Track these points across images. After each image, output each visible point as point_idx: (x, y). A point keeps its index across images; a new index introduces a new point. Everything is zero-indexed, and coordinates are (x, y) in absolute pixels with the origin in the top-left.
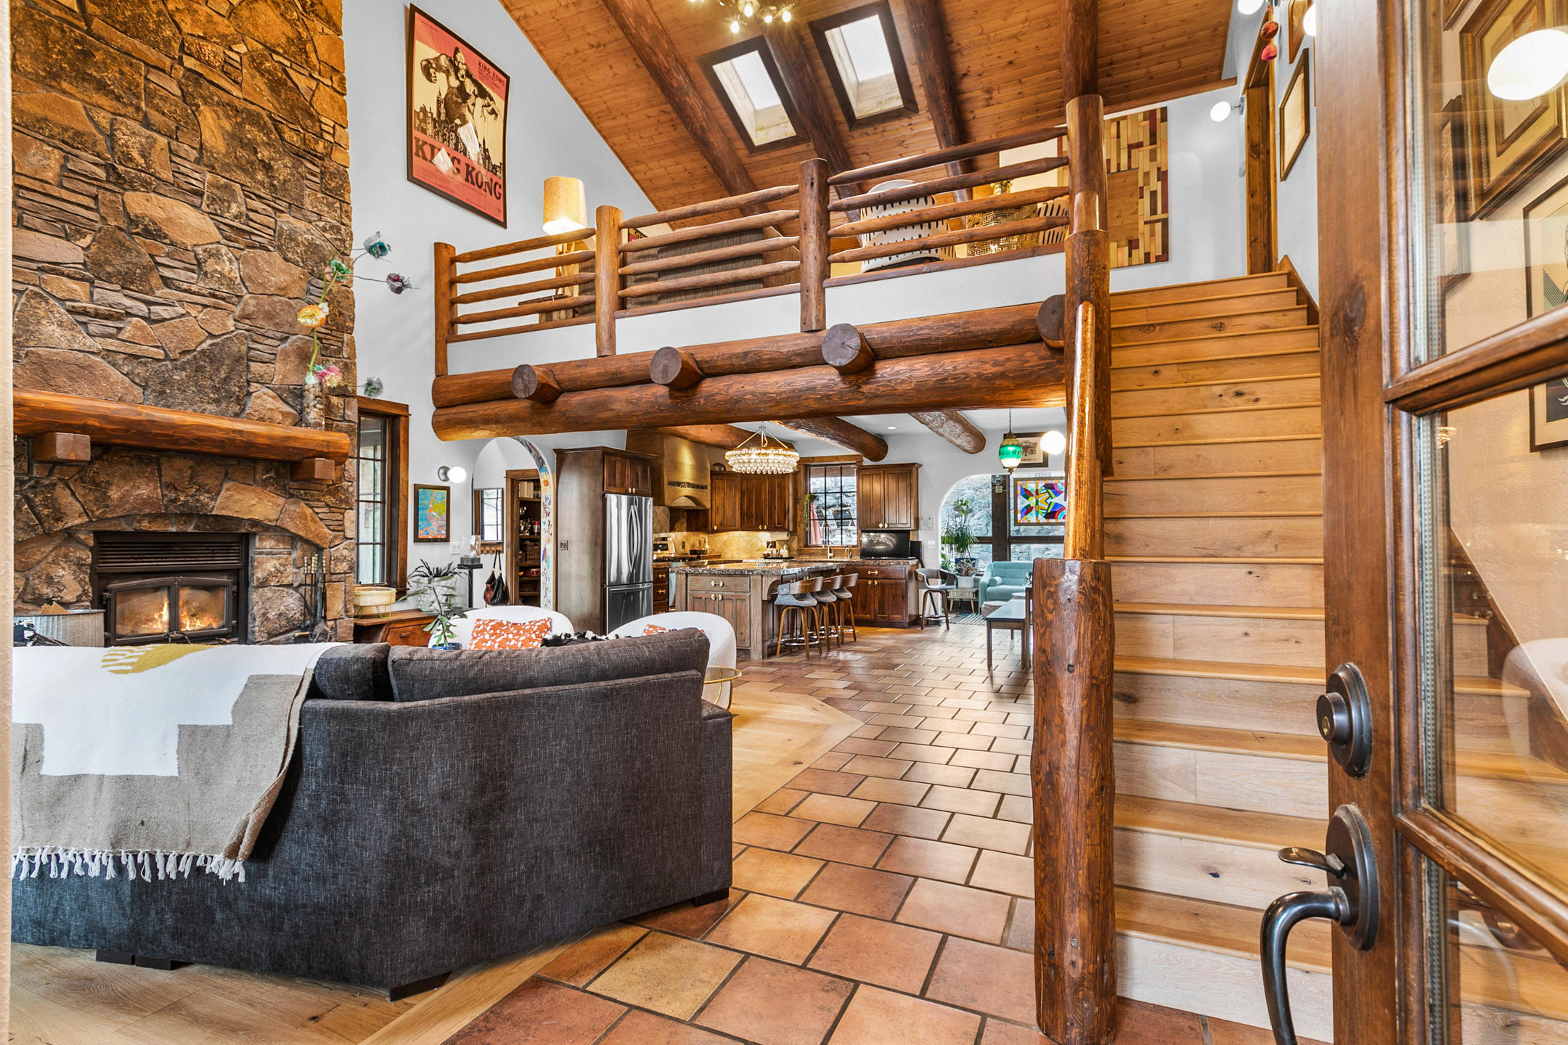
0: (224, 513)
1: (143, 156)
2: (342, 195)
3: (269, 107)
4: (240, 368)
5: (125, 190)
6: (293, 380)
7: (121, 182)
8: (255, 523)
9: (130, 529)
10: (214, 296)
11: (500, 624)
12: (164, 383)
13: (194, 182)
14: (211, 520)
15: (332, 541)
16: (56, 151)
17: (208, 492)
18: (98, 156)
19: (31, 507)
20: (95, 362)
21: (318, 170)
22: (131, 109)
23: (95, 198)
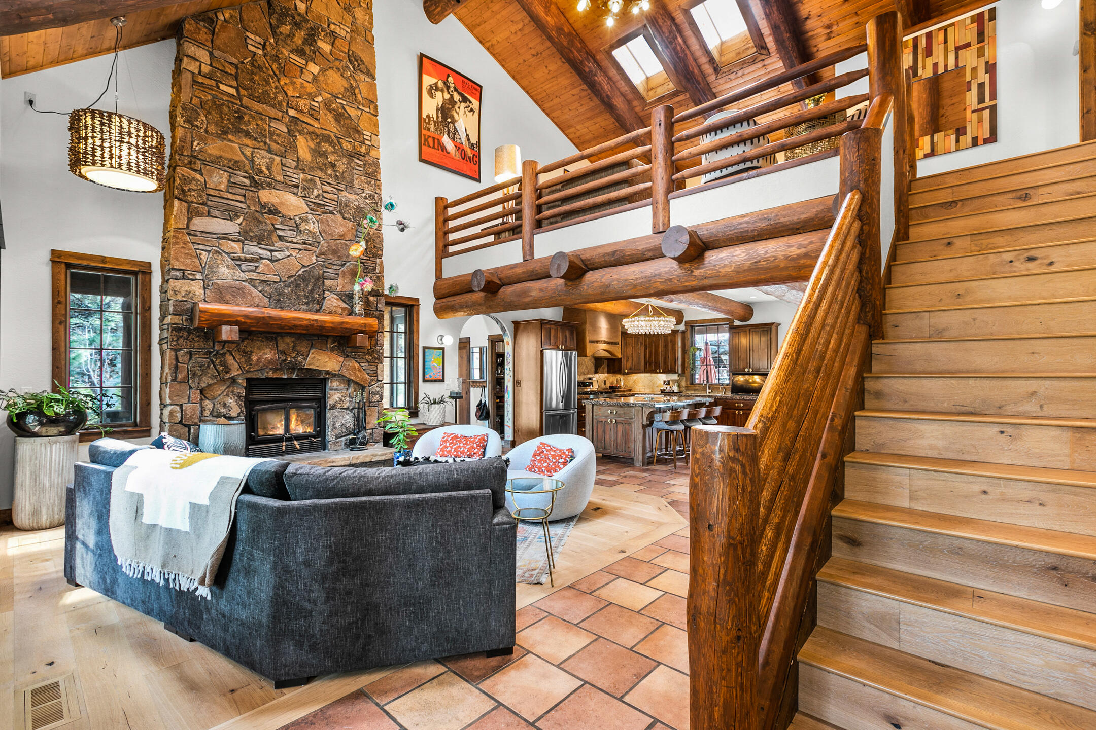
0: (311, 367)
1: (268, 169)
2: (376, 176)
3: (335, 130)
4: (319, 284)
5: (259, 189)
6: (348, 288)
7: (257, 185)
8: (328, 373)
9: (264, 377)
10: (305, 243)
11: (457, 437)
12: (279, 295)
13: (294, 180)
14: (304, 371)
15: (370, 382)
16: (226, 173)
17: (302, 355)
18: (246, 173)
19: (214, 366)
20: (245, 286)
21: (362, 163)
22: (262, 144)
23: (244, 196)
